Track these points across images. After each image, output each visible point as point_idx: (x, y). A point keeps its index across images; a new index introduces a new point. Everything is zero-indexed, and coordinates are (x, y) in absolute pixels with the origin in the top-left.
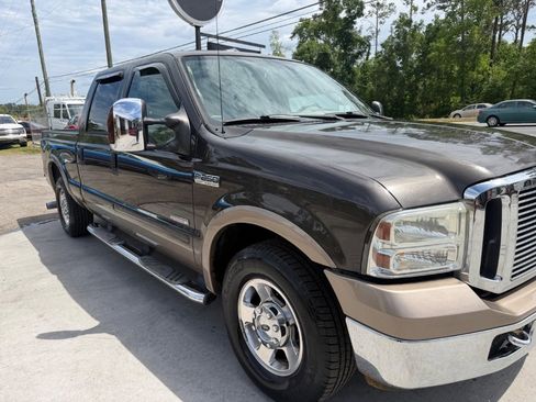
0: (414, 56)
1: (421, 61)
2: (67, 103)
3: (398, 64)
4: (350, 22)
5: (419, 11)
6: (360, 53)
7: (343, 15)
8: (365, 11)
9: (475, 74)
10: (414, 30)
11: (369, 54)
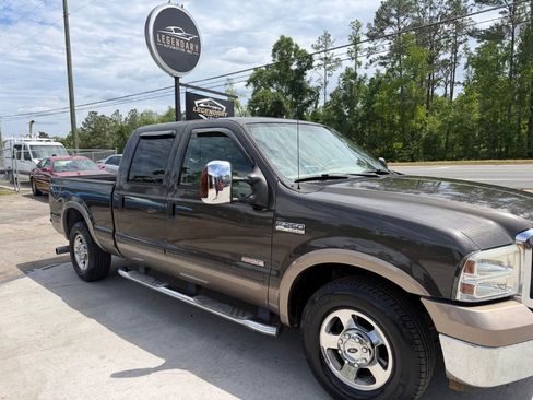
0: (359, 105)
1: (366, 110)
2: (29, 144)
3: (346, 112)
4: (300, 73)
5: (363, 65)
6: (310, 102)
7: (294, 67)
8: (315, 64)
9: (413, 122)
10: (359, 83)
11: (317, 102)
